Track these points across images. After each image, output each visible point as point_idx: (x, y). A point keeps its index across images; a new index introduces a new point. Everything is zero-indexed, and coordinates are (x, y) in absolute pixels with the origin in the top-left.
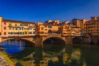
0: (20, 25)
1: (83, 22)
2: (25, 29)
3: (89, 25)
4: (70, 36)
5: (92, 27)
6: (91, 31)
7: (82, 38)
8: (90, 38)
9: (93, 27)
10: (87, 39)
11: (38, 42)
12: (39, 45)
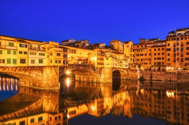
0: (8, 44)
1: (128, 46)
2: (20, 52)
3: (138, 51)
4: (108, 68)
5: (142, 55)
6: (140, 60)
7: (127, 71)
8: (138, 72)
9: (144, 55)
10: (134, 73)
11: (50, 78)
12: (51, 85)
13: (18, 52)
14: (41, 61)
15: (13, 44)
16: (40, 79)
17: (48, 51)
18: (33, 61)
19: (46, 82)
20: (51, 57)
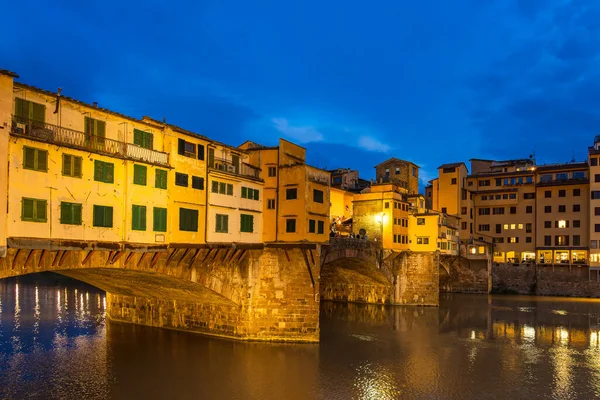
0: (131, 139)
1: (454, 181)
2: (181, 180)
3: (484, 198)
6: (493, 228)
7: (452, 264)
9: (507, 210)
10: (476, 271)
11: (279, 295)
12: (282, 325)
13: (171, 177)
14: (247, 224)
15: (150, 137)
16: (235, 300)
17: (271, 182)
18: (222, 223)
19: (263, 311)
20: (287, 207)
